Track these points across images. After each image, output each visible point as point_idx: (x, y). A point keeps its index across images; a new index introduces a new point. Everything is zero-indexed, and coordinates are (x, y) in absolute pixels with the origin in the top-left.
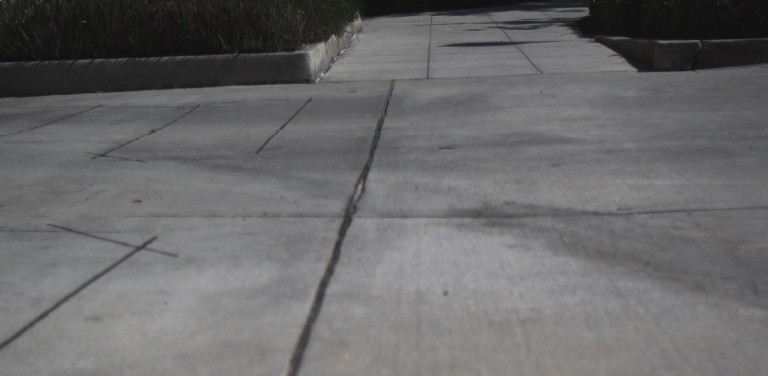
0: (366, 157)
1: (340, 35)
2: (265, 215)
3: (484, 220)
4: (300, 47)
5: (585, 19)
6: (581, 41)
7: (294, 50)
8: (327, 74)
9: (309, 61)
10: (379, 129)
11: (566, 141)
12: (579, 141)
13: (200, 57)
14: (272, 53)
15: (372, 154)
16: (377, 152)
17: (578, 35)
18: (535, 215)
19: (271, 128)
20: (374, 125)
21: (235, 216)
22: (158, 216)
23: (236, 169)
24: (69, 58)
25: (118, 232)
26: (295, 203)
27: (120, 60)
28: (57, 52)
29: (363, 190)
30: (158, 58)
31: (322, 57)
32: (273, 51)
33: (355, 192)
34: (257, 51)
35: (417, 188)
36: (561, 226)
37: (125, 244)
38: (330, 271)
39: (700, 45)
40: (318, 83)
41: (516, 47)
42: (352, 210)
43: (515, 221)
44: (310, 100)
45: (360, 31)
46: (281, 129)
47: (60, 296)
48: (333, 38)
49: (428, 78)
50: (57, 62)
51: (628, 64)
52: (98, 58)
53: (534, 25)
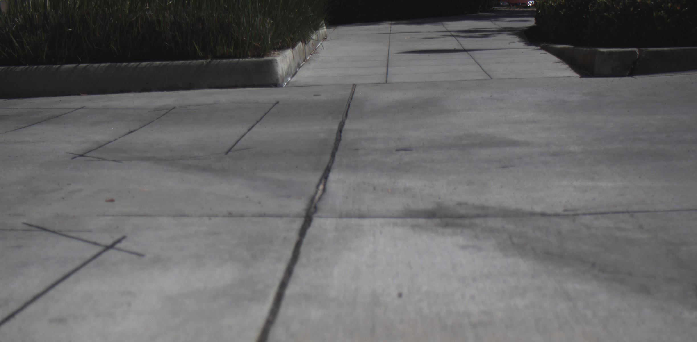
0: (328, 158)
1: (307, 42)
2: (230, 215)
3: (437, 221)
4: (269, 54)
5: (531, 28)
6: (528, 48)
7: (263, 56)
8: (294, 79)
9: (277, 66)
10: (340, 131)
11: (515, 143)
12: (526, 144)
13: (176, 62)
14: (242, 59)
15: (333, 155)
16: (338, 153)
17: (525, 43)
18: (485, 216)
19: (241, 129)
20: (336, 127)
21: (201, 216)
22: (129, 215)
23: (205, 169)
24: (55, 63)
25: (90, 231)
26: (260, 203)
27: (103, 65)
28: (44, 57)
29: (324, 190)
30: (138, 63)
31: (289, 63)
32: (244, 57)
33: (316, 193)
34: (229, 57)
35: (375, 188)
36: (511, 227)
37: (95, 244)
38: (289, 272)
39: (638, 53)
40: (285, 87)
41: (468, 54)
42: (312, 210)
43: (467, 221)
44: (277, 103)
45: (325, 39)
46: (250, 130)
47: (29, 297)
48: (300, 45)
49: (386, 82)
50: (44, 66)
51: (571, 70)
52: (83, 63)
53: (485, 34)
